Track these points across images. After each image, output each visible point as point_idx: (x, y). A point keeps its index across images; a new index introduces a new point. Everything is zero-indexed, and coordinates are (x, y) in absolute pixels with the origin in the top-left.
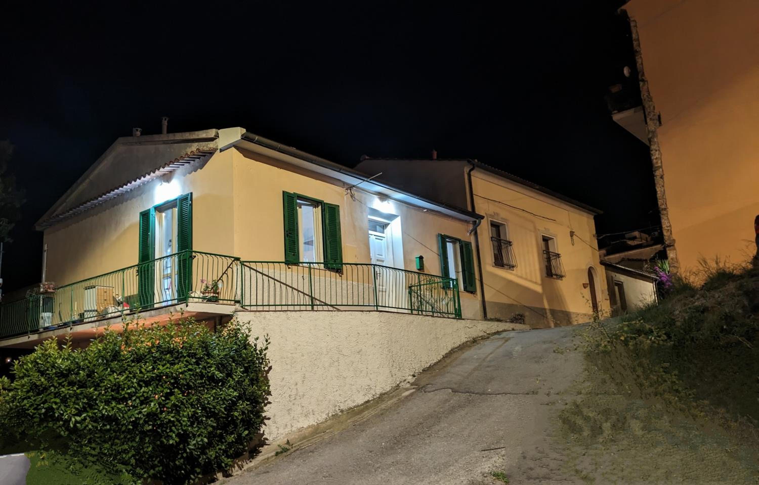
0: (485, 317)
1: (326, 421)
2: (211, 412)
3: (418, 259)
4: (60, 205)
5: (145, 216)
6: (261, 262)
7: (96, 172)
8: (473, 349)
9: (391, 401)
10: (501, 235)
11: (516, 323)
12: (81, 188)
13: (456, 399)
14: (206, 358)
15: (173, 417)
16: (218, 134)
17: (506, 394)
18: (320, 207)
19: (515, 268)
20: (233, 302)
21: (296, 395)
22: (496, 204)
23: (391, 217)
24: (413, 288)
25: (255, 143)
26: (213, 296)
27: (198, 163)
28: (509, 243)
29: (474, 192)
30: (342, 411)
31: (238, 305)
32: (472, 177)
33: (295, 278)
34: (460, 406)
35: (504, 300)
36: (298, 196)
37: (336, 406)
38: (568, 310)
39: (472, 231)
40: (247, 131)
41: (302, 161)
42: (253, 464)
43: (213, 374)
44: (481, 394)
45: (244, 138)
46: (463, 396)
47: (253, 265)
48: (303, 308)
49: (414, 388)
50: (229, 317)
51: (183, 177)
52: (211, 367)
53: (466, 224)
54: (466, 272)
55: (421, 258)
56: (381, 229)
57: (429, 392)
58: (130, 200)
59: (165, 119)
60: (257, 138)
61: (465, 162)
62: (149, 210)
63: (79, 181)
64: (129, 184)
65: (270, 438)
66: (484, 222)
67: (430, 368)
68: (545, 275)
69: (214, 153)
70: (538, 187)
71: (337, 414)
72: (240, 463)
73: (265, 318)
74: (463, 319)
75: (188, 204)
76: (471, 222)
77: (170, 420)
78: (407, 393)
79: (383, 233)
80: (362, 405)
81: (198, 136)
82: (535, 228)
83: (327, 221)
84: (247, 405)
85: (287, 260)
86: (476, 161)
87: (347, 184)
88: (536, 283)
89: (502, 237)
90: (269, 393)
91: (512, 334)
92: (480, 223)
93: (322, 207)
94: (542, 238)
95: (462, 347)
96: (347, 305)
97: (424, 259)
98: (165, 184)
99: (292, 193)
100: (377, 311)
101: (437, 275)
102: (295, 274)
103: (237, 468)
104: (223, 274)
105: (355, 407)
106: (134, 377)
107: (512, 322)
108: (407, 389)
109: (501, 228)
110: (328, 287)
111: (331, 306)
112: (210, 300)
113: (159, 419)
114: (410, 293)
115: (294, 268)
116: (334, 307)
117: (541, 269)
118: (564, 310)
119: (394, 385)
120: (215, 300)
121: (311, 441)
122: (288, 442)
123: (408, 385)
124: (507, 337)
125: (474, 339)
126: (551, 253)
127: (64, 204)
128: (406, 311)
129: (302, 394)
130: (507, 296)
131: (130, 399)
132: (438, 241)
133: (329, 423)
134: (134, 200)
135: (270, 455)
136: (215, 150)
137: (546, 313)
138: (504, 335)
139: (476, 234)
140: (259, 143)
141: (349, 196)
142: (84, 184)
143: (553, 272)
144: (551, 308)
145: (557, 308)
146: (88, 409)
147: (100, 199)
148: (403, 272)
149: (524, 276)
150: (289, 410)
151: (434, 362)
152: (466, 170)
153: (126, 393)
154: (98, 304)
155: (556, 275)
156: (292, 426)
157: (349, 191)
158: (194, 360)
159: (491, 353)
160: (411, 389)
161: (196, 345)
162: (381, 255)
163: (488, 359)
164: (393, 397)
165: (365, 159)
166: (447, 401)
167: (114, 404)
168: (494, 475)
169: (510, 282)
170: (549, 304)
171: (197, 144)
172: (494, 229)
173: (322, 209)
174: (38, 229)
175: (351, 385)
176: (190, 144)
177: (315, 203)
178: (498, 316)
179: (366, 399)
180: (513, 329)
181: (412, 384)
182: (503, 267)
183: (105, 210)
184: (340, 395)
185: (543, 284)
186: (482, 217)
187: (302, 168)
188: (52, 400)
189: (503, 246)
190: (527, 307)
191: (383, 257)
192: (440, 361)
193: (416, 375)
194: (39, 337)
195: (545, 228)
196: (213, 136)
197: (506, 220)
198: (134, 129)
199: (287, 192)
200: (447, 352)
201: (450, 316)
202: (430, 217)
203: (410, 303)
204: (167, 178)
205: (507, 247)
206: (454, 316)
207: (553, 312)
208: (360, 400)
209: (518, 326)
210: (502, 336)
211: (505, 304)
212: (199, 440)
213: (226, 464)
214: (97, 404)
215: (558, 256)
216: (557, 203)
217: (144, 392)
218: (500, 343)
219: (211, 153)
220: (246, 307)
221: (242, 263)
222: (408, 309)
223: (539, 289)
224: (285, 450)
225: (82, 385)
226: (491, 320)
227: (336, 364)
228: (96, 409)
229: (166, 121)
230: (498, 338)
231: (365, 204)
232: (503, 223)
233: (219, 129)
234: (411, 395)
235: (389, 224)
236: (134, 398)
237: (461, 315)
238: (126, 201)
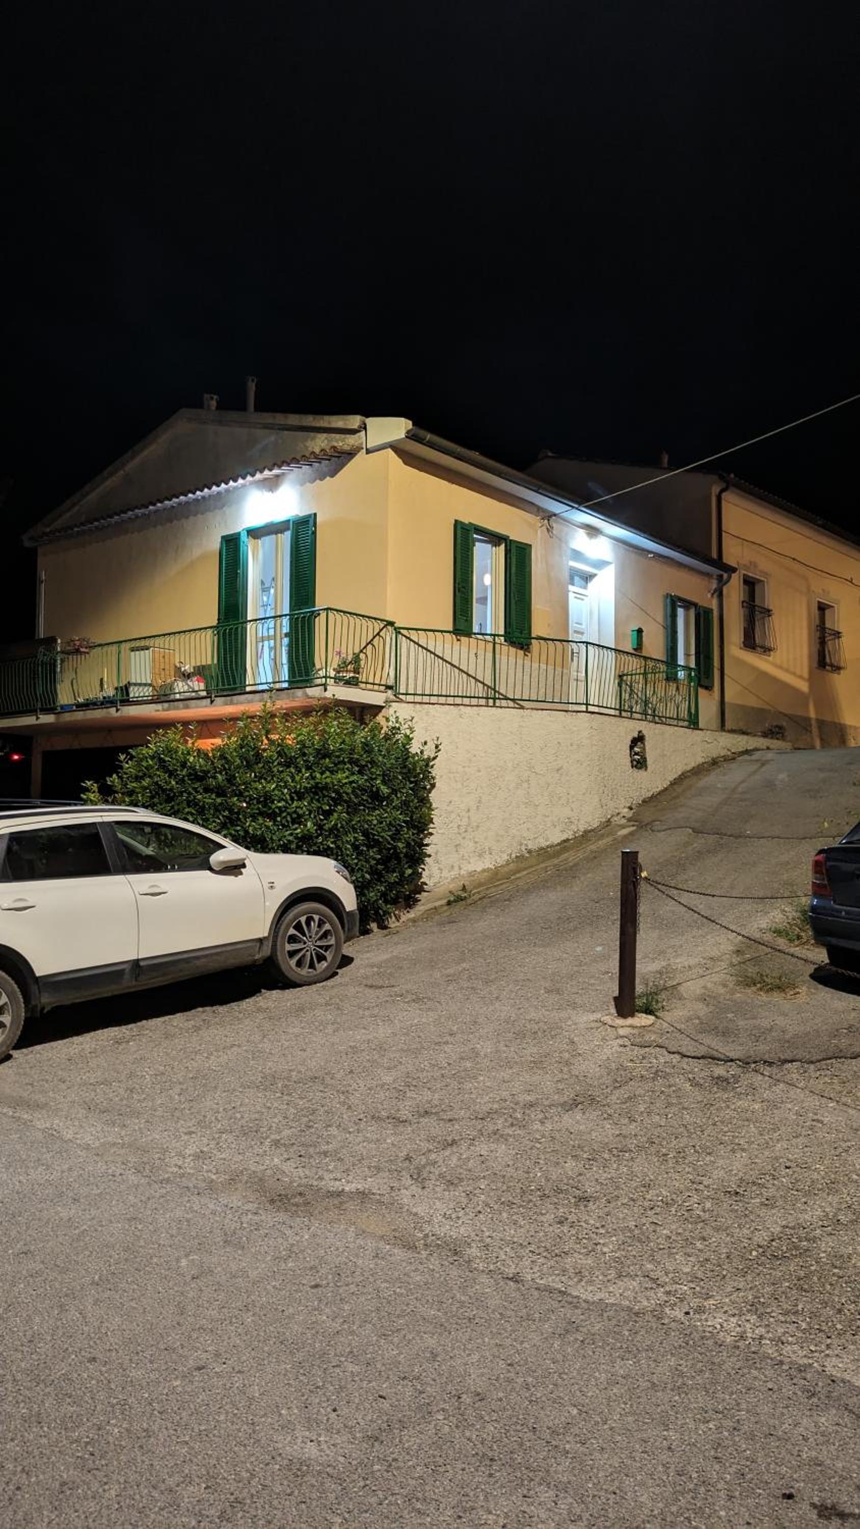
0: (722, 727)
1: (507, 865)
2: (374, 840)
3: (635, 633)
4: (69, 510)
5: (232, 543)
6: (425, 630)
7: (137, 461)
8: (713, 774)
9: (604, 841)
10: (756, 600)
11: (772, 738)
12: (108, 483)
13: (700, 843)
14: (370, 766)
15: (332, 843)
16: (365, 424)
17: (773, 838)
18: (503, 546)
19: (772, 653)
20: (382, 688)
21: (469, 825)
22: (754, 547)
23: (600, 564)
24: (625, 678)
25: (424, 444)
26: (353, 677)
27: (326, 466)
28: (768, 612)
29: (724, 528)
30: (530, 852)
31: (390, 692)
32: (723, 502)
33: (464, 656)
34: (709, 851)
35: (752, 702)
36: (475, 529)
37: (521, 845)
38: (842, 722)
39: (715, 591)
40: (413, 425)
41: (481, 472)
42: (412, 914)
43: (378, 789)
44: (737, 837)
45: (410, 436)
46: (712, 839)
47: (414, 635)
48: (474, 701)
49: (633, 826)
50: (376, 710)
51: (298, 487)
52: (376, 779)
53: (706, 578)
54: (702, 656)
55: (640, 631)
56: (583, 583)
57: (659, 831)
58: (202, 514)
59: (253, 380)
60: (429, 436)
61: (715, 477)
62: (239, 534)
63: (105, 473)
64: (206, 490)
65: (430, 883)
66: (735, 576)
67: (652, 797)
68: (815, 665)
69: (356, 454)
70: (820, 522)
71: (523, 856)
72: (397, 912)
73: (427, 714)
74: (701, 730)
75: (310, 532)
76: (715, 577)
77: (328, 846)
78: (625, 832)
79: (585, 588)
80: (559, 844)
81: (329, 423)
82: (809, 590)
83: (514, 569)
84: (413, 834)
85: (458, 627)
86: (732, 476)
87: (544, 511)
88: (801, 677)
89: (757, 602)
90: (431, 821)
91: (770, 755)
92: (730, 578)
93: (506, 546)
94: (816, 605)
95: (698, 771)
96: (537, 701)
97: (644, 634)
98: (267, 495)
99: (467, 522)
100: (587, 712)
101: (658, 658)
102: (464, 650)
103: (394, 918)
104: (367, 644)
105: (548, 847)
106: (285, 787)
107: (765, 735)
108: (623, 827)
109: (757, 588)
110: (511, 672)
111: (513, 700)
112: (349, 683)
113: (315, 844)
114: (620, 685)
115: (464, 639)
116: (518, 703)
117: (810, 657)
118: (836, 720)
119: (604, 820)
120: (352, 683)
121: (501, 887)
122: (464, 888)
123: (624, 821)
124: (764, 759)
125: (713, 759)
126: (827, 631)
127: (77, 508)
128: (612, 712)
129: (475, 824)
130: (757, 696)
131: (280, 815)
132: (665, 606)
133: (512, 866)
134: (210, 515)
135: (437, 904)
136: (359, 449)
137: (811, 725)
138: (757, 755)
139: (720, 596)
140: (431, 445)
141: (544, 528)
142: (114, 478)
143: (828, 660)
144: (820, 718)
145: (828, 718)
146: (229, 825)
147: (151, 507)
148: (612, 655)
149: (785, 666)
150: (456, 846)
151: (658, 790)
152: (715, 490)
153: (277, 807)
154: (153, 674)
155: (832, 665)
156: (460, 869)
157: (546, 521)
158: (357, 769)
159: (743, 782)
160: (629, 826)
161: (359, 749)
162: (581, 624)
163: (740, 789)
164: (603, 836)
165: (547, 457)
166: (687, 844)
167: (261, 820)
168: (774, 932)
169: (765, 675)
170: (817, 713)
171: (325, 435)
172: (746, 587)
173: (506, 550)
174: (27, 544)
175: (545, 816)
176: (312, 434)
177: (495, 539)
178: (742, 725)
179: (564, 837)
180: (768, 748)
181: (629, 820)
182: (754, 648)
183: (155, 526)
184: (528, 829)
185: (811, 680)
186: (734, 570)
187: (482, 483)
188: (187, 810)
189: (758, 616)
190: (786, 715)
191: (583, 627)
192: (666, 789)
193: (634, 807)
194: (57, 719)
195: (823, 590)
196: (356, 426)
197: (766, 574)
198: (206, 396)
199: (461, 522)
200: (676, 776)
201: (681, 723)
202: (657, 566)
203: (618, 701)
204: (272, 484)
205: (763, 618)
206: (686, 724)
207: (821, 723)
208: (556, 837)
209: (775, 743)
210: (755, 757)
211: (753, 708)
212: (359, 875)
213: (384, 912)
214: (240, 820)
215: (838, 635)
216: (845, 549)
217: (297, 807)
218: (755, 767)
219: (350, 454)
220: (400, 696)
221: (398, 631)
222: (615, 709)
223: (804, 687)
224: (459, 899)
225: (220, 792)
226: (732, 731)
227: (525, 785)
228: (238, 825)
229: (254, 385)
230: (747, 761)
231: (567, 543)
232: (762, 579)
233: (367, 416)
234: (631, 834)
235: (595, 575)
236: (284, 814)
237: (698, 723)
238: (195, 515)
